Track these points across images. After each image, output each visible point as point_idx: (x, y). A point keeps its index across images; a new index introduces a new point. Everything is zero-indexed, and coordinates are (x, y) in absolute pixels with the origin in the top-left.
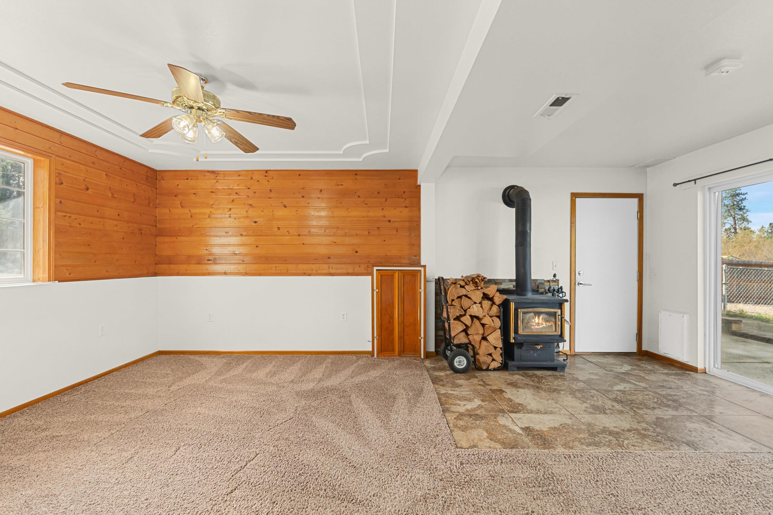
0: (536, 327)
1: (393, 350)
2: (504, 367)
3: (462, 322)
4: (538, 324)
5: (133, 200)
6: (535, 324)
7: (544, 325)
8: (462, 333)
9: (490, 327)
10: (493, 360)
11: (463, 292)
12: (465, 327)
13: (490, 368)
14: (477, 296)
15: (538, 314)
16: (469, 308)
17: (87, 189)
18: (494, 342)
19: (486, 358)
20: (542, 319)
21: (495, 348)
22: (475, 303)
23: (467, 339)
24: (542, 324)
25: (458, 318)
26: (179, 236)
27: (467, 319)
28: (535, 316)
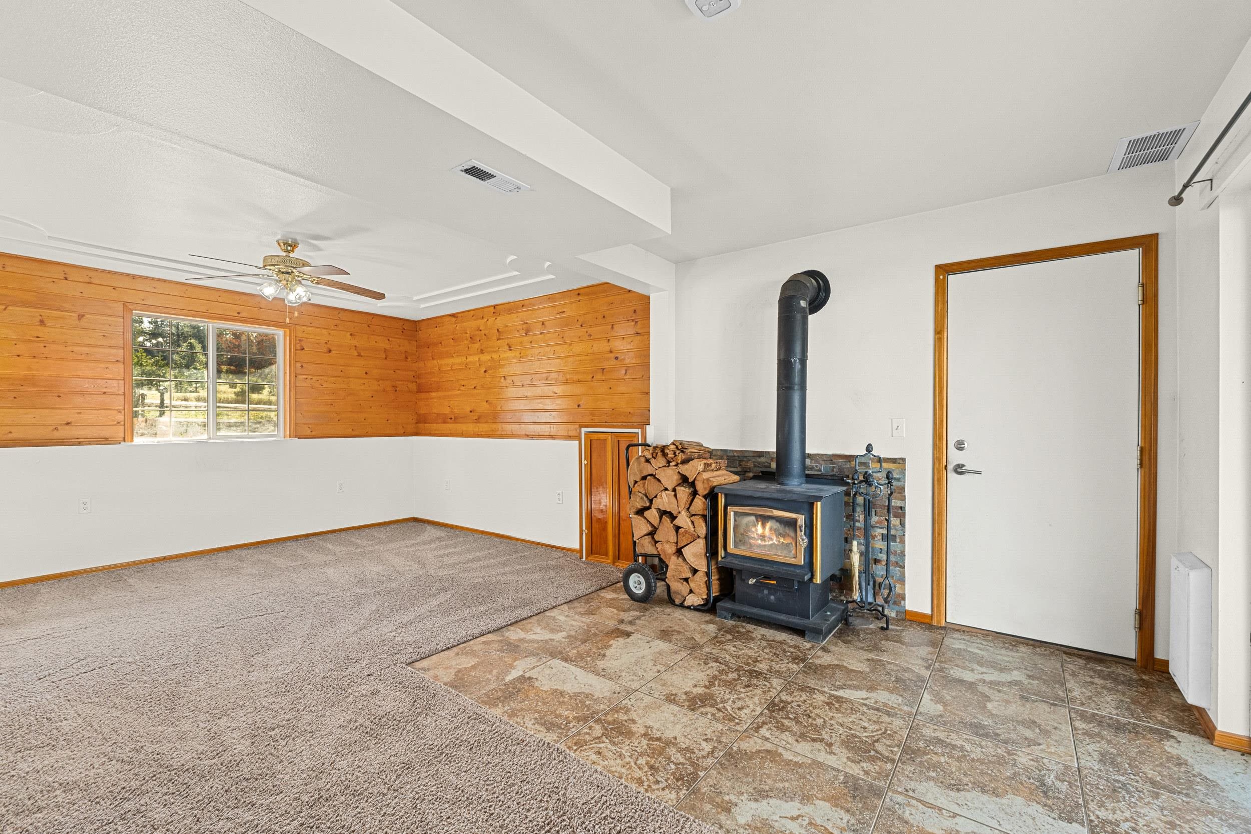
0: (759, 542)
1: (606, 554)
2: (709, 607)
3: (645, 518)
4: (763, 537)
5: (384, 357)
6: (756, 536)
7: (774, 541)
8: (646, 537)
9: (686, 532)
10: (691, 591)
11: (648, 469)
12: (650, 529)
13: (686, 604)
14: (669, 477)
15: (764, 519)
16: (656, 497)
17: (330, 351)
18: (692, 560)
19: (680, 584)
20: (771, 529)
21: (695, 571)
22: (666, 489)
23: (655, 548)
24: (771, 539)
25: (640, 512)
26: (431, 392)
27: (652, 515)
28: (757, 521)
